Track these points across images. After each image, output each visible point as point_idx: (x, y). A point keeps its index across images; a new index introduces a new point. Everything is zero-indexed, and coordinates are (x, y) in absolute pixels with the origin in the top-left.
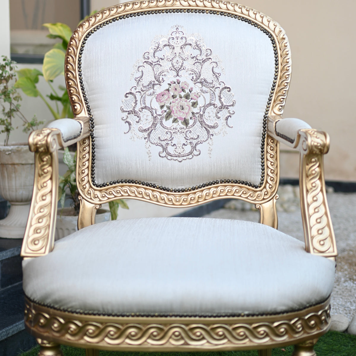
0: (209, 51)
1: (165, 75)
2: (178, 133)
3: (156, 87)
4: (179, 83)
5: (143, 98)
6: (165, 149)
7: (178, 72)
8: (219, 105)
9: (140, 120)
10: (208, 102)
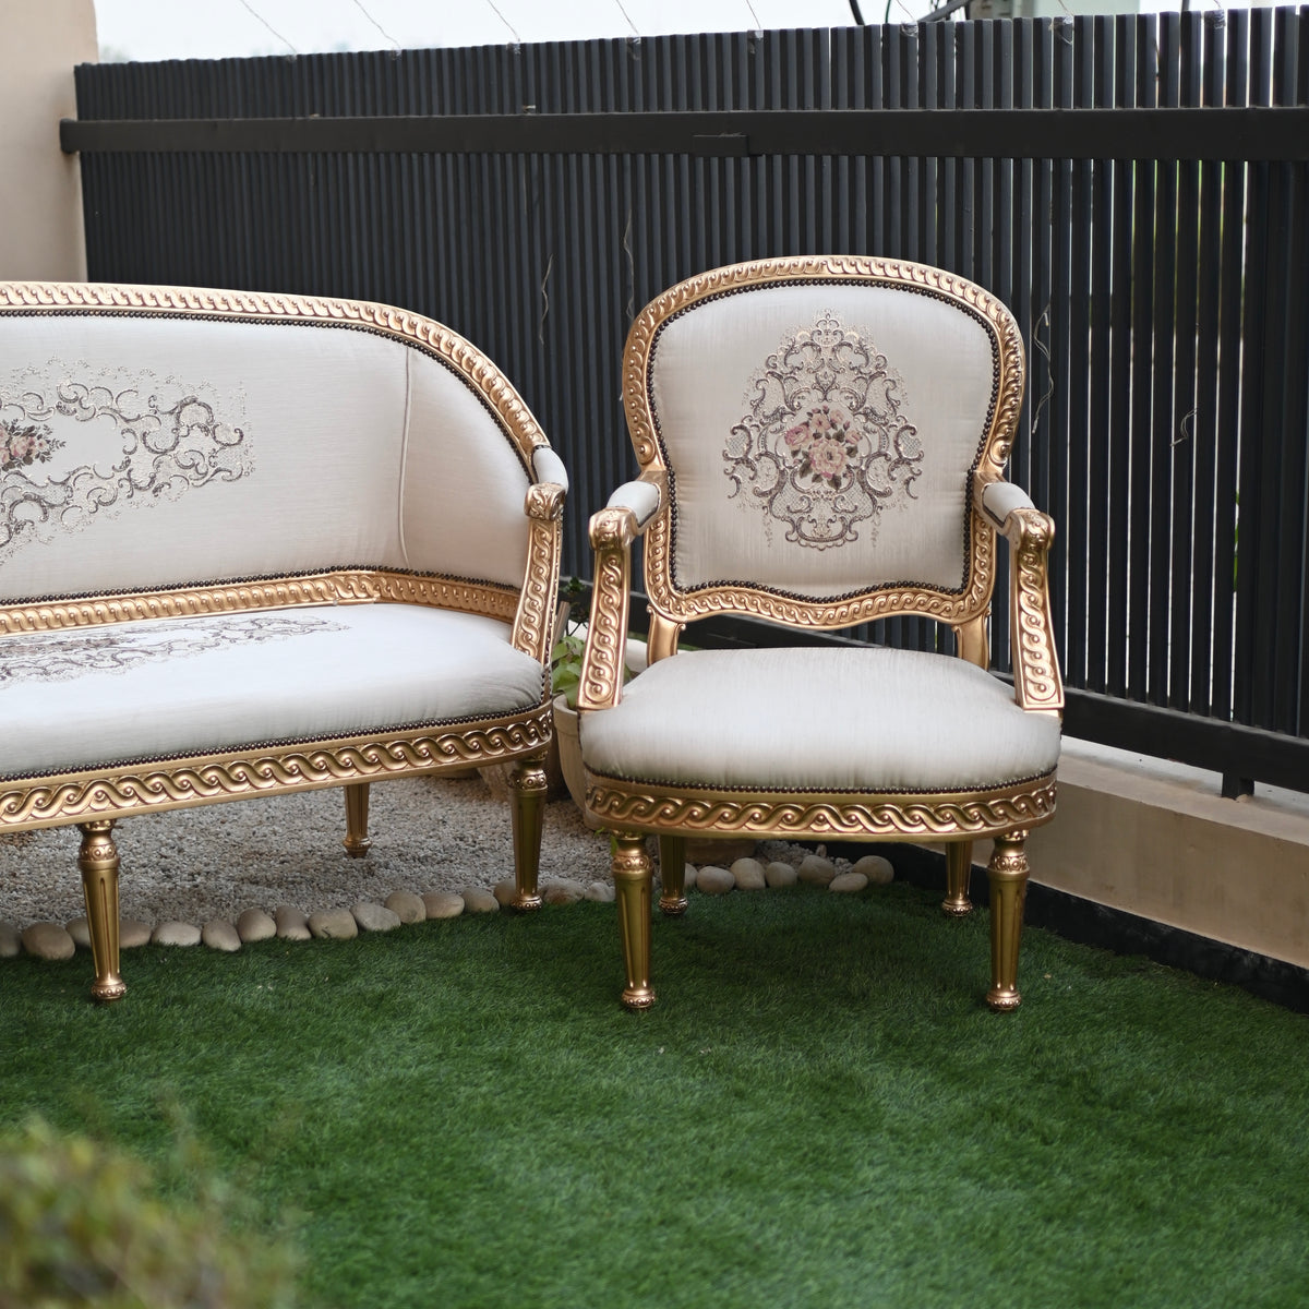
0: (882, 359)
1: (803, 398)
2: (822, 500)
3: (786, 418)
4: (826, 413)
5: (762, 437)
6: (796, 527)
7: (825, 393)
8: (895, 457)
9: (756, 474)
10: (875, 450)
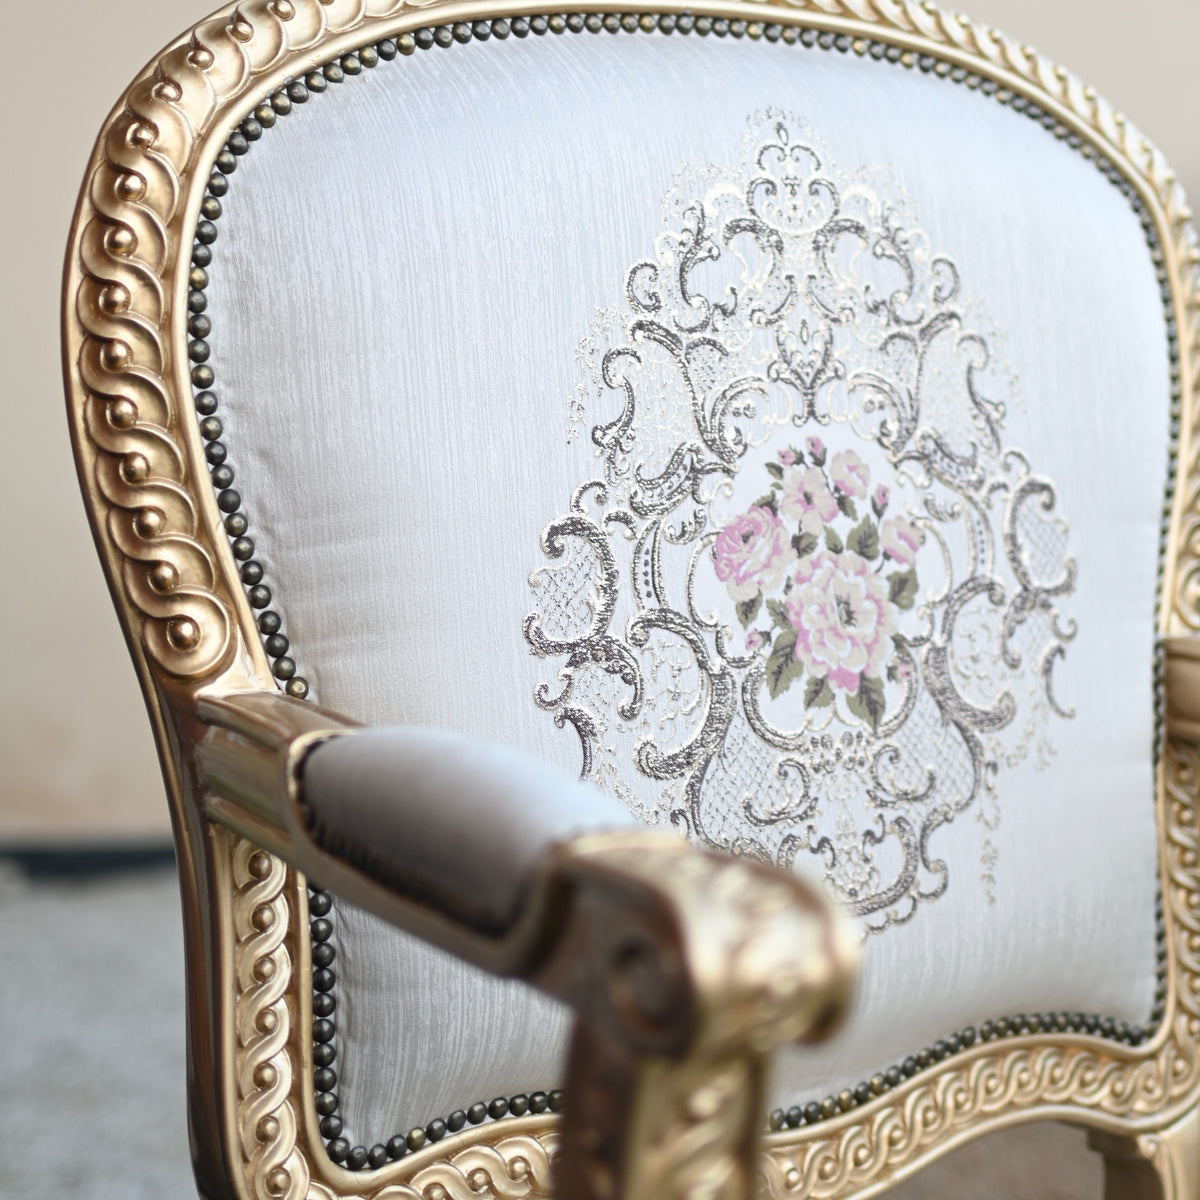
0: (947, 271)
1: (747, 412)
2: (839, 770)
3: (708, 485)
4: (819, 462)
5: (644, 557)
7: (810, 392)
8: (1013, 588)
